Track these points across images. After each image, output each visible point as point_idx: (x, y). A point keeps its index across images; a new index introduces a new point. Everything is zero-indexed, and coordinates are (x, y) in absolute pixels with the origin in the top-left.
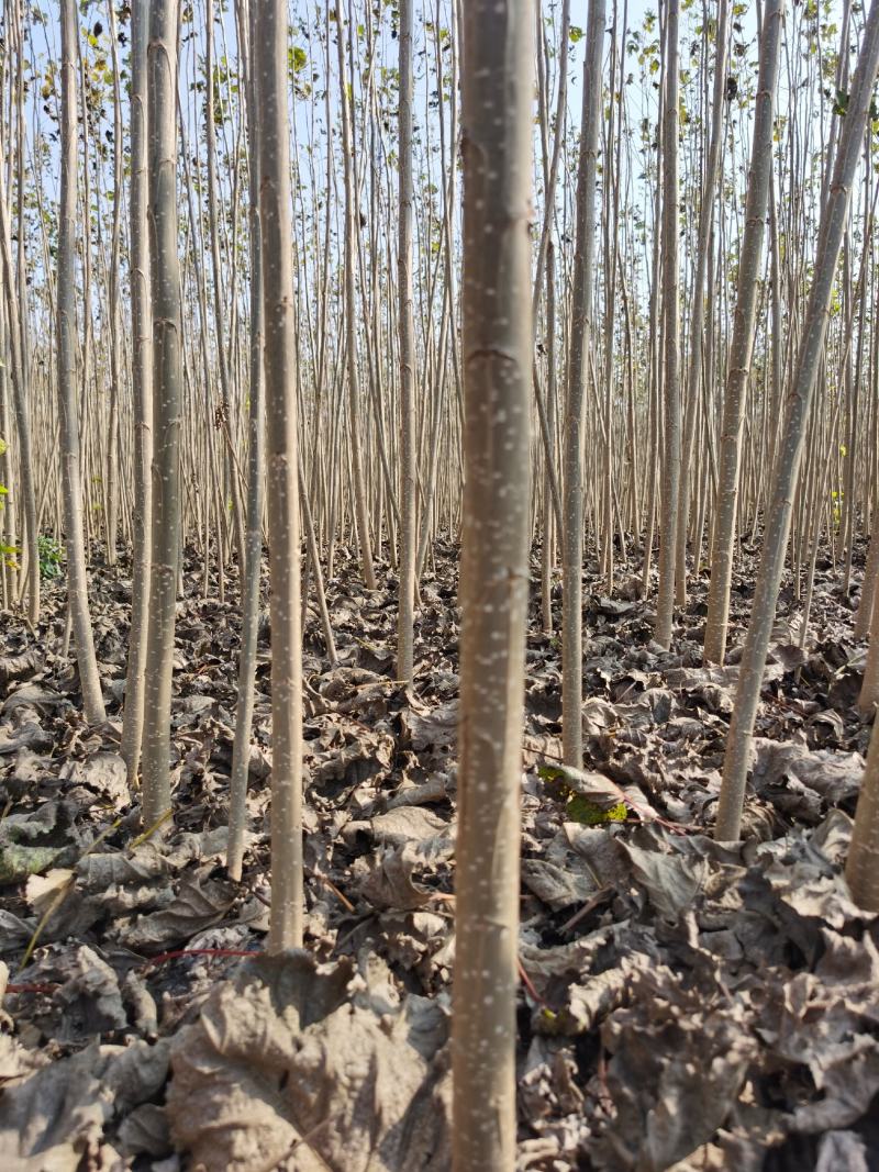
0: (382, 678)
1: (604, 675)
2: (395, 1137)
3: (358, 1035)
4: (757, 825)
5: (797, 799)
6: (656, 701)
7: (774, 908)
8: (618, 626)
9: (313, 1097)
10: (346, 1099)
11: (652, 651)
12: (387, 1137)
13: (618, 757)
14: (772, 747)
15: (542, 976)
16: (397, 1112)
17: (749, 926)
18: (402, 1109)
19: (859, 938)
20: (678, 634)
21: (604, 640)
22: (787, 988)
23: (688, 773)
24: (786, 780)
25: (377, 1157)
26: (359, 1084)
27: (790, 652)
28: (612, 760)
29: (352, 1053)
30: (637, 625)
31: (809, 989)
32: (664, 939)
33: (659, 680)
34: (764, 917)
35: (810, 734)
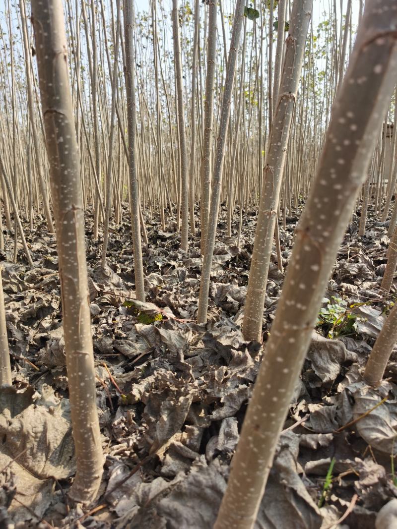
0: (55, 272)
1: (158, 264)
2: (56, 453)
3: (38, 416)
4: (215, 317)
5: (230, 305)
6: (180, 273)
7: (216, 345)
8: (166, 244)
9: (19, 443)
10: (34, 442)
11: (180, 253)
12: (53, 454)
13: (160, 296)
14: (222, 286)
15: (123, 383)
16: (57, 443)
17: (206, 353)
18: (59, 442)
19: (243, 351)
20: (191, 245)
21: (159, 249)
22: (216, 372)
23: (189, 300)
24: (227, 298)
25: (48, 462)
26: (39, 435)
27: (234, 249)
28: (158, 297)
29: (36, 423)
30: (174, 242)
31: (224, 371)
32: (172, 361)
33: (182, 264)
34: (212, 349)
35: (239, 280)
